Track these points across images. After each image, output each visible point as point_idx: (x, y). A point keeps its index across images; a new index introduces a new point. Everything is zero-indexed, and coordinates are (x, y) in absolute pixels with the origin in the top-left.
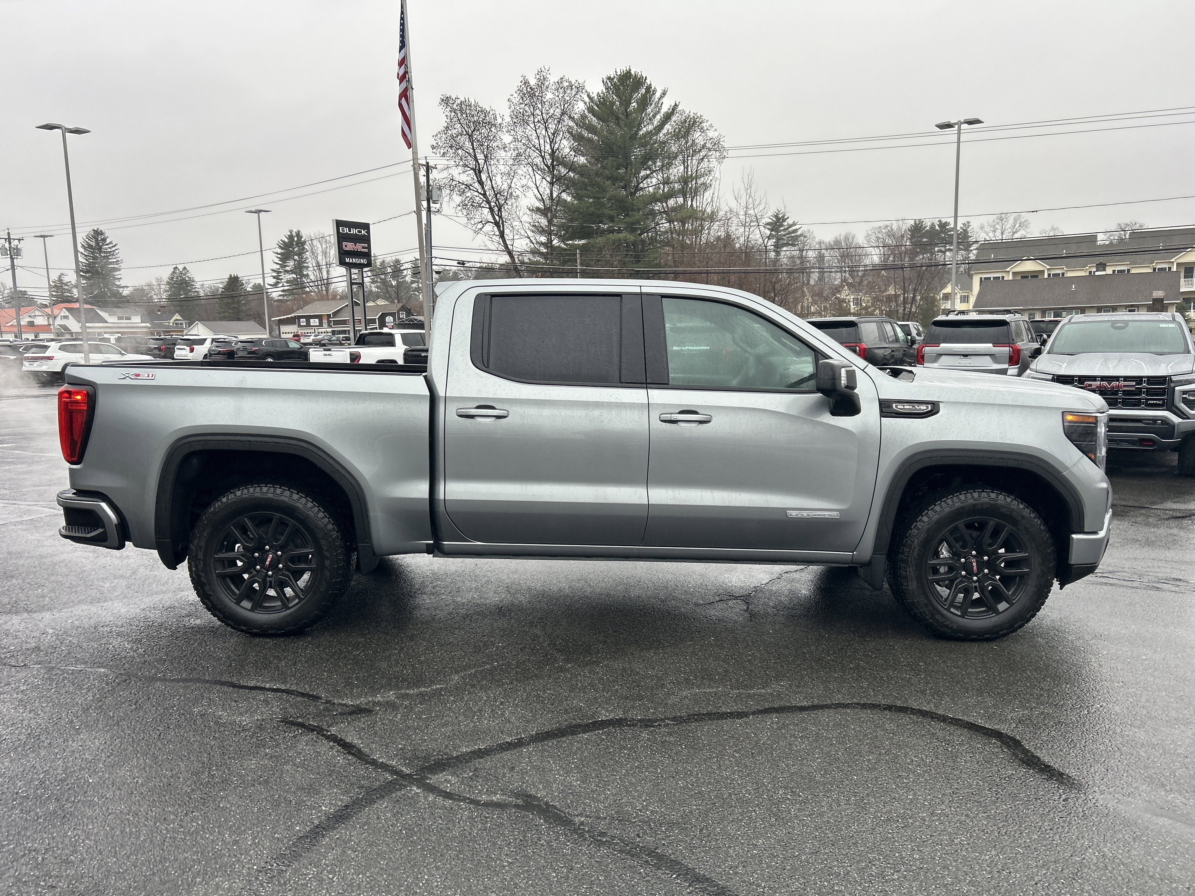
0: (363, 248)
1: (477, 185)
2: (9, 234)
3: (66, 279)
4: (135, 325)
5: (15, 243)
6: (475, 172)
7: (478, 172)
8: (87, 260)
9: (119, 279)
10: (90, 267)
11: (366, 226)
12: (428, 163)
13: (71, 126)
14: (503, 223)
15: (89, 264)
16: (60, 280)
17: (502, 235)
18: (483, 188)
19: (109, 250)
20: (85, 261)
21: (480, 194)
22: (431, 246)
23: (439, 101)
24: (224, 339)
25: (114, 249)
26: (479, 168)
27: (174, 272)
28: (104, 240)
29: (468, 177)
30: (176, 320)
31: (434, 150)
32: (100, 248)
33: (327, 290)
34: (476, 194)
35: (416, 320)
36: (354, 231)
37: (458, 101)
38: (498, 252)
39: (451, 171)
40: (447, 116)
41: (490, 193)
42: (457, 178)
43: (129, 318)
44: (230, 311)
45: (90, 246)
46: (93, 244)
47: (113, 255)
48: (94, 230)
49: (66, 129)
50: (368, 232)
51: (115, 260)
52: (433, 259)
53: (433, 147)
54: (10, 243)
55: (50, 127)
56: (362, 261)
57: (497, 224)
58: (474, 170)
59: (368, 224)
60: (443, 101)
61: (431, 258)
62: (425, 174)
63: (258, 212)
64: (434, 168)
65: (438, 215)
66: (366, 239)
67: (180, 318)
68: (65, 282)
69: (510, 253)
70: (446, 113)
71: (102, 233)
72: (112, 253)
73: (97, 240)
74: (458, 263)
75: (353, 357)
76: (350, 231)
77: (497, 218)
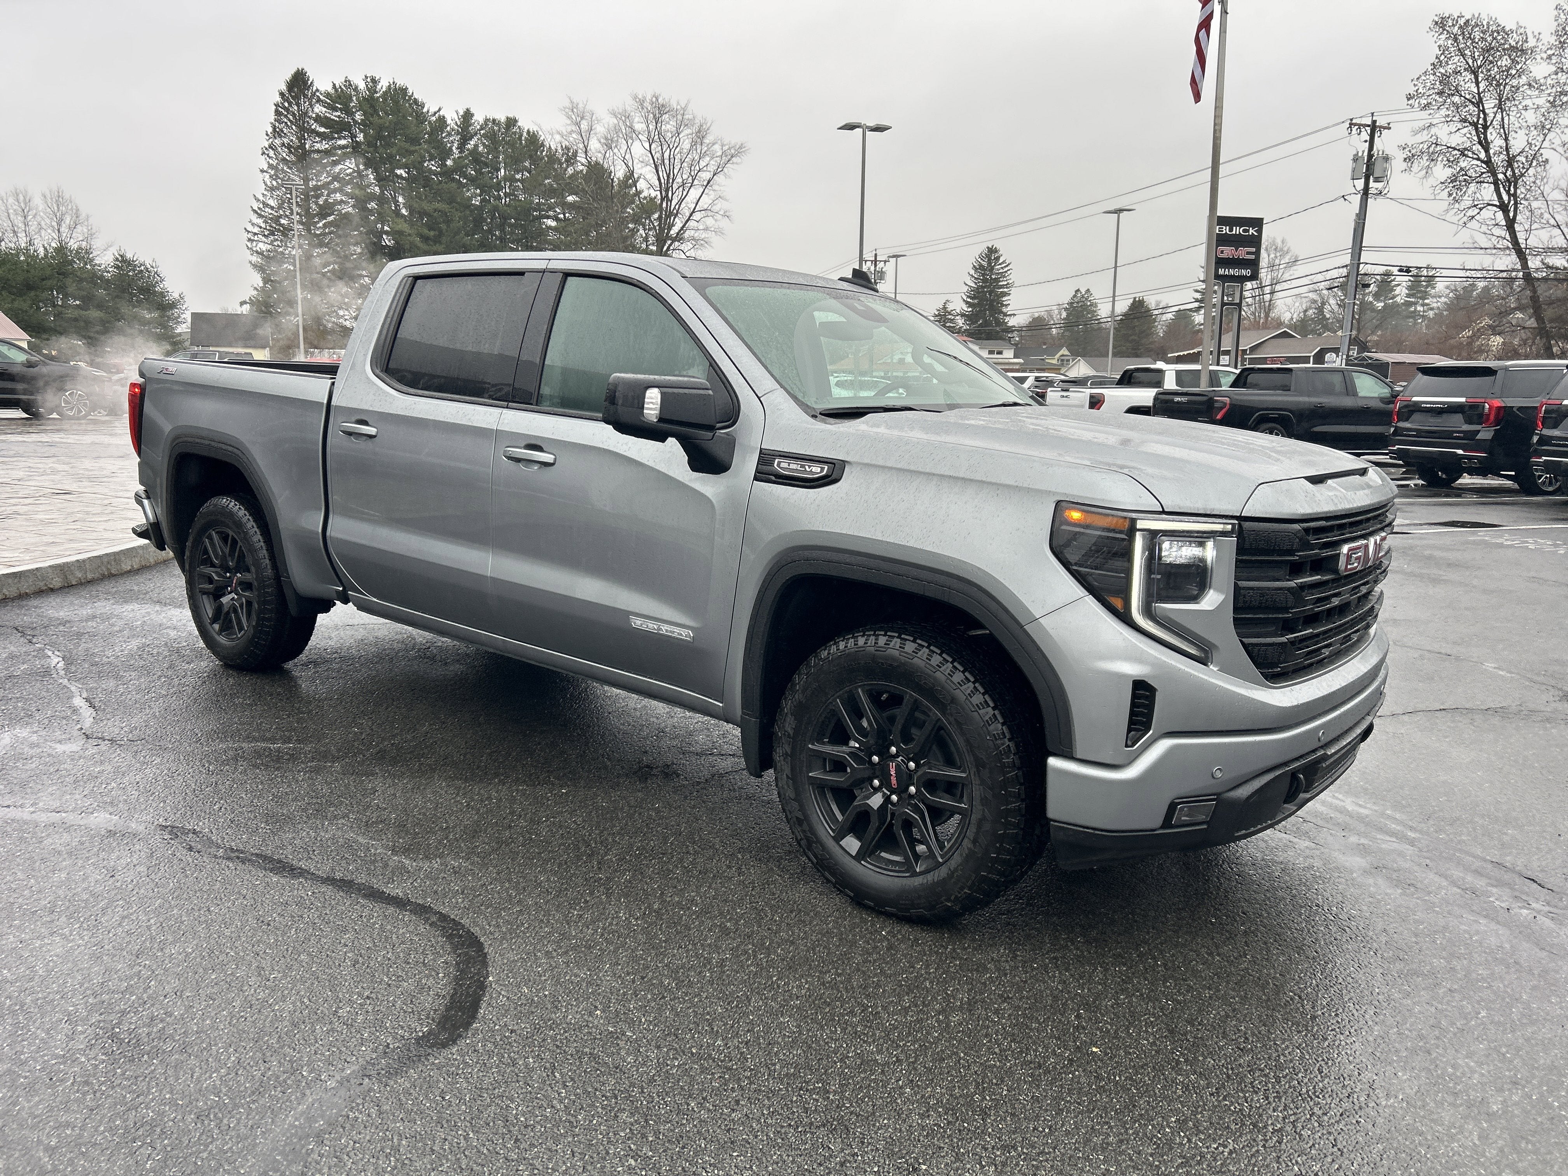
0: (1248, 253)
1: (1477, 147)
2: (876, 255)
3: (950, 307)
4: (1007, 361)
5: (880, 265)
6: (1477, 129)
7: (1481, 129)
8: (976, 283)
9: (1007, 305)
10: (978, 293)
11: (1258, 223)
12: (1374, 122)
13: (871, 124)
14: (1516, 204)
15: (977, 289)
16: (945, 308)
17: (1510, 225)
18: (1487, 151)
19: (1001, 271)
20: (974, 285)
21: (1482, 161)
22: (1361, 247)
23: (1430, 24)
24: (1047, 377)
25: (1006, 269)
26: (1485, 120)
27: (1075, 296)
28: (998, 258)
29: (1463, 137)
30: (1063, 355)
31: (1410, 102)
32: (992, 268)
33: (1267, 315)
34: (1479, 163)
35: (1371, 358)
36: (1237, 230)
37: (1462, 22)
38: (1494, 251)
39: (1433, 130)
40: (1440, 46)
41: (1499, 160)
42: (1444, 139)
43: (1000, 353)
44: (1128, 344)
45: (981, 266)
46: (985, 264)
47: (1004, 277)
48: (988, 248)
49: (867, 127)
50: (1260, 232)
51: (1005, 283)
52: (1361, 266)
53: (1409, 97)
54: (876, 266)
55: (851, 127)
56: (1244, 272)
57: (1503, 207)
58: (1475, 125)
59: (1262, 219)
60: (1436, 23)
61: (1359, 264)
62: (1368, 138)
63: (1118, 211)
64: (1385, 128)
65: (1380, 200)
66: (1256, 242)
67: (1068, 353)
68: (949, 310)
69: (1521, 254)
70: (1441, 42)
71: (996, 251)
72: (1003, 275)
73: (990, 259)
74: (1400, 271)
75: (1094, 400)
76: (1231, 230)
77: (1505, 197)
